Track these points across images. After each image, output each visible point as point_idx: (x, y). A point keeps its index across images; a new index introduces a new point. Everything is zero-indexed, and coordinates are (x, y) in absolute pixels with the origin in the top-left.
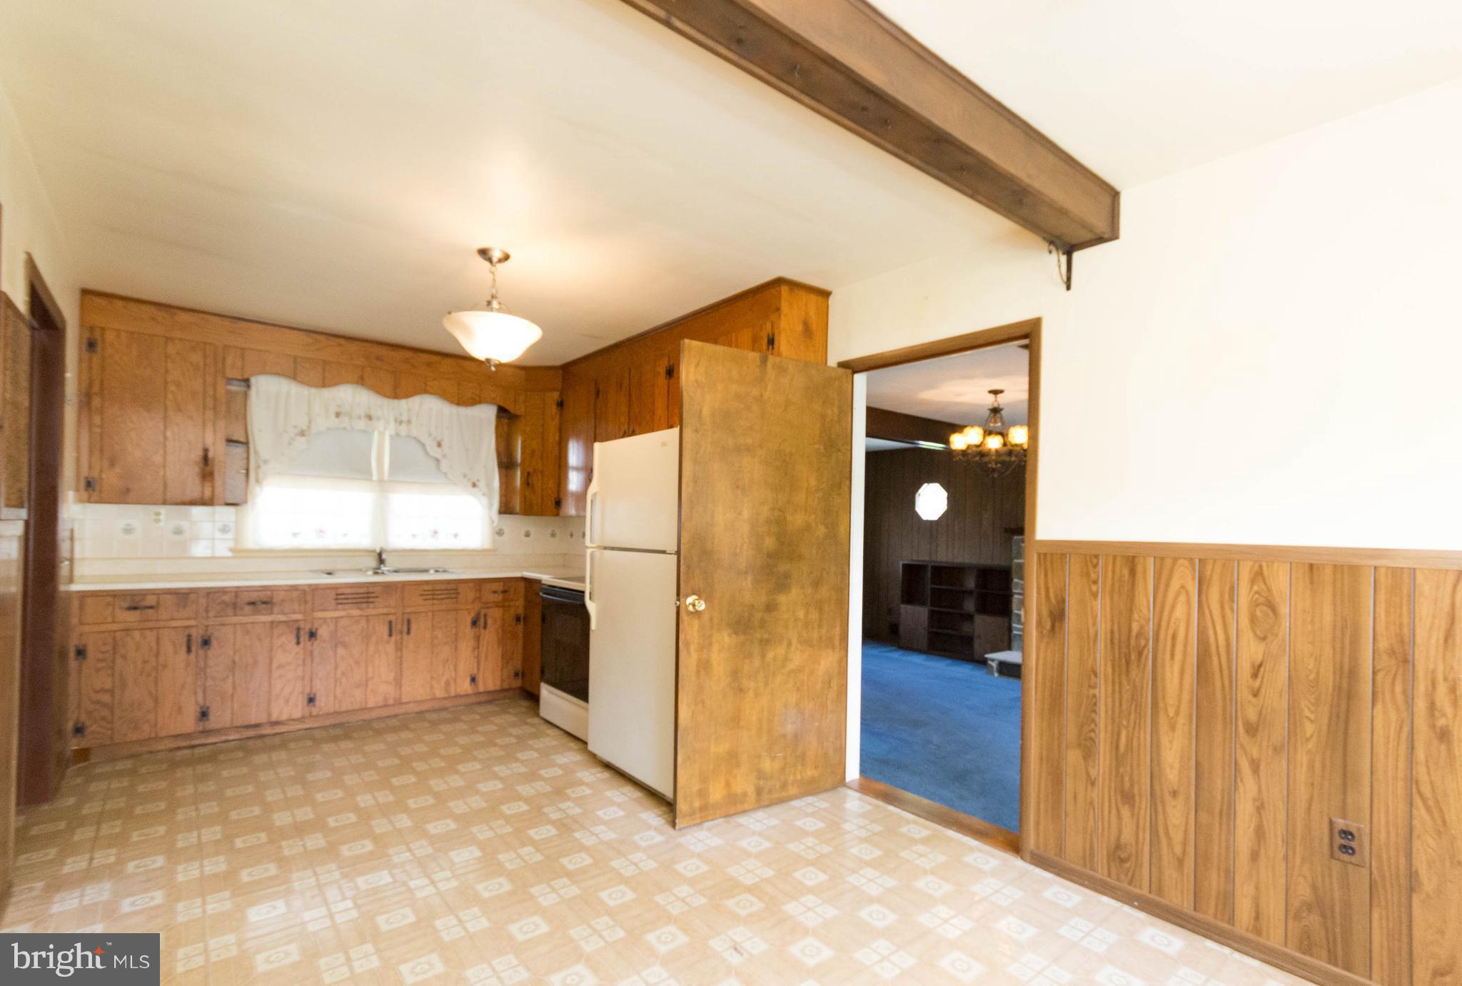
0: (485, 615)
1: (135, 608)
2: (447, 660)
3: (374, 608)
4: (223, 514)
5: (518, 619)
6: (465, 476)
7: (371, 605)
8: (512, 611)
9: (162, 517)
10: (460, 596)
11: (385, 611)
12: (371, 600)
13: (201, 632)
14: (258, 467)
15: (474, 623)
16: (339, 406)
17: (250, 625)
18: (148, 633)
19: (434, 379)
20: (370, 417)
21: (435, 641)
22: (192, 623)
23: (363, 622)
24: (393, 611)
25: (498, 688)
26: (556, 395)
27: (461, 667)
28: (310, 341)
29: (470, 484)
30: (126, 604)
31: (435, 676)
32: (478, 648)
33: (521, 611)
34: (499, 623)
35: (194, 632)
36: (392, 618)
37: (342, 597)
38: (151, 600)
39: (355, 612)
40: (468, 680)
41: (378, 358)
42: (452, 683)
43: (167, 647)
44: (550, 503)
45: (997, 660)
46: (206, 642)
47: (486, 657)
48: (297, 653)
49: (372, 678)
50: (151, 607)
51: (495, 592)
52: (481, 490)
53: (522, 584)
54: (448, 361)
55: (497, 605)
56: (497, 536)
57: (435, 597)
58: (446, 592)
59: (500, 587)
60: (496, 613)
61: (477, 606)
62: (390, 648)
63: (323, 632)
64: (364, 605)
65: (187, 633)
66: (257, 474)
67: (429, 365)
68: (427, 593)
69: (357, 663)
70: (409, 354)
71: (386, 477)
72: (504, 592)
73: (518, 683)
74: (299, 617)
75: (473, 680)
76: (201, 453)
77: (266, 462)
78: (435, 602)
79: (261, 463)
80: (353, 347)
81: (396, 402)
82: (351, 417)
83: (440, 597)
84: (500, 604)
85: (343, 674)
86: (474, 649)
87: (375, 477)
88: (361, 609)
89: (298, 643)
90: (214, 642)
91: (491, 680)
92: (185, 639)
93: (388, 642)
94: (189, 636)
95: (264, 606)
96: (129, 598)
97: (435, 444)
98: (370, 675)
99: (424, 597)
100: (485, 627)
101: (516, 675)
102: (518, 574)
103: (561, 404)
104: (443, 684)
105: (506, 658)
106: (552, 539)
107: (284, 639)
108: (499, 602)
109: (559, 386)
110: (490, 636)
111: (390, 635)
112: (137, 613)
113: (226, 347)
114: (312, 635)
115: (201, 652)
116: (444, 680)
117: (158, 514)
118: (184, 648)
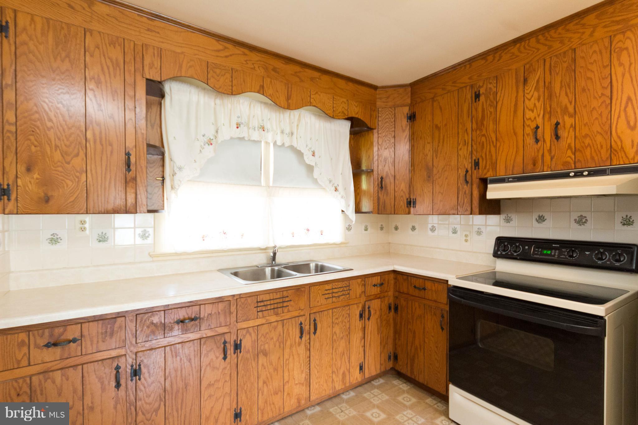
0: (369, 308)
1: (55, 345)
2: (344, 354)
3: (289, 311)
4: (143, 218)
5: (390, 308)
6: (330, 182)
7: (286, 310)
8: (386, 302)
9: (87, 226)
10: (351, 292)
11: (296, 313)
12: (285, 304)
13: (130, 361)
14: (174, 174)
15: (361, 316)
16: (238, 117)
17: (180, 345)
18: (71, 372)
19: (317, 93)
20: (263, 129)
21: (335, 337)
22: (122, 352)
23: (280, 324)
24: (302, 313)
25: (378, 372)
26: (406, 110)
27: (353, 358)
28: (221, 47)
29: (334, 189)
30: (42, 342)
31: (335, 370)
32: (364, 338)
33: (391, 300)
34: (378, 313)
35: (122, 362)
36: (302, 319)
37: (262, 304)
38: (72, 333)
39: (273, 318)
40: (358, 368)
41: (274, 70)
42: (347, 373)
43: (93, 380)
44: (402, 203)
46: (136, 373)
47: (370, 345)
48: (225, 368)
49: (288, 382)
50: (74, 341)
51: (374, 285)
52: (340, 194)
53: (392, 276)
54: (325, 78)
55: (376, 297)
57: (334, 295)
58: (341, 289)
59: (377, 280)
60: (375, 304)
61: (363, 299)
62: (302, 350)
63: (247, 343)
64: (280, 310)
65: (115, 365)
66: (172, 180)
67: (312, 79)
68: (328, 292)
69: (276, 369)
70: (298, 68)
71: (271, 184)
72: (382, 284)
73: (390, 365)
74: (224, 330)
75: (361, 368)
76: (123, 157)
77: (180, 169)
78: (334, 299)
79: (176, 170)
80: (255, 57)
81: (288, 113)
82: (249, 128)
83: (336, 295)
84: (378, 296)
85: (264, 382)
86: (361, 340)
87: (263, 183)
88: (277, 314)
89: (225, 358)
90: (144, 370)
91: (372, 368)
92: (115, 372)
93: (299, 344)
94: (118, 368)
95: (193, 323)
96: (47, 332)
97: (311, 153)
98: (286, 378)
99: (327, 296)
100: (369, 319)
101: (389, 358)
102: (391, 268)
103: (412, 117)
104: (341, 377)
105: (383, 344)
107: (212, 356)
108: (378, 294)
109: (409, 101)
110: (372, 325)
111: (301, 337)
112: (57, 352)
113: (145, 46)
114: (237, 347)
115: (131, 384)
116: (341, 372)
117: (83, 222)
118: (113, 384)
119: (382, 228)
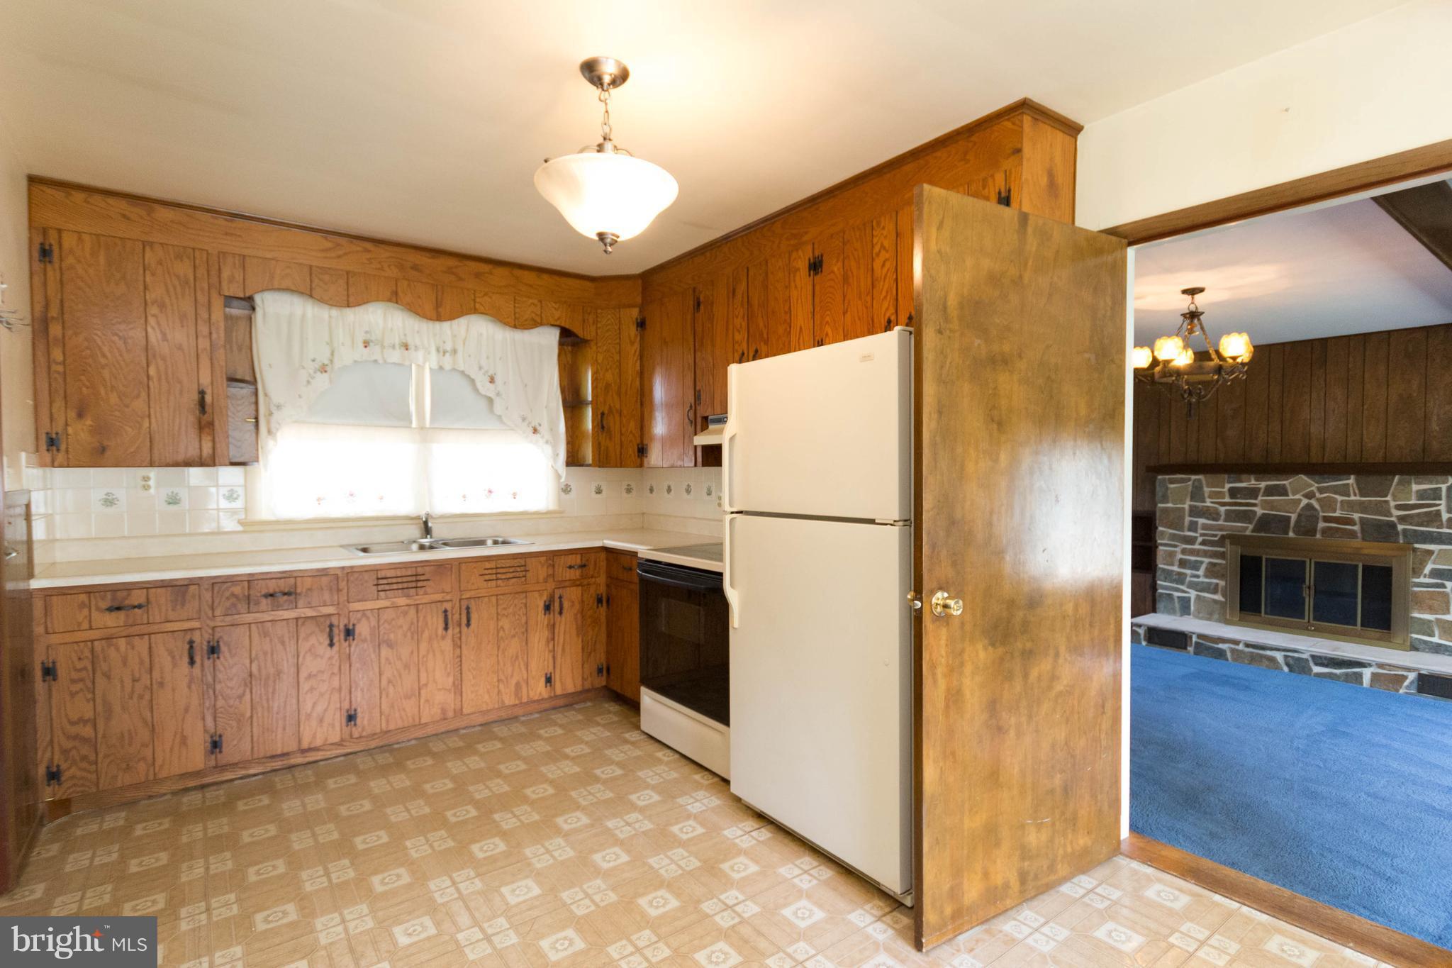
0: (560, 597)
1: (118, 609)
2: (517, 657)
3: (426, 593)
4: (229, 475)
5: (600, 601)
6: (524, 419)
7: (421, 591)
8: (592, 590)
9: (152, 483)
10: (529, 574)
11: (438, 597)
12: (420, 584)
13: (206, 636)
14: (271, 414)
15: (547, 608)
16: (367, 332)
17: (270, 624)
18: (136, 640)
19: (486, 294)
20: (406, 347)
21: (501, 633)
22: (195, 624)
23: (412, 611)
24: (448, 597)
25: (579, 688)
26: (635, 312)
27: (533, 665)
28: (329, 245)
29: (531, 430)
30: (104, 605)
31: (503, 678)
32: (553, 639)
33: (602, 590)
34: (577, 606)
35: (197, 637)
36: (448, 606)
37: (385, 581)
38: (138, 597)
39: (402, 601)
40: (543, 680)
41: (415, 267)
42: (524, 686)
43: (163, 658)
44: (630, 451)
45: (1145, 625)
46: (213, 650)
47: (563, 650)
48: (331, 658)
49: (426, 685)
50: (139, 607)
51: (570, 567)
52: (543, 437)
53: (603, 555)
54: (500, 271)
55: (574, 583)
56: (563, 494)
57: (499, 576)
58: (511, 570)
59: (577, 560)
60: (573, 594)
61: (551, 585)
62: (447, 645)
63: (363, 629)
64: (412, 591)
65: (188, 638)
66: (268, 422)
67: (478, 275)
68: (490, 571)
69: (407, 667)
70: (452, 262)
71: (428, 425)
72: (583, 566)
73: (601, 681)
74: (331, 610)
75: (549, 680)
76: (196, 397)
77: (279, 407)
78: (499, 582)
79: (274, 409)
80: (384, 253)
81: (437, 324)
82: (383, 347)
83: (503, 577)
84: (578, 583)
85: (389, 682)
86: (548, 642)
87: (414, 424)
88: (408, 596)
89: (331, 645)
90: (223, 648)
91: (569, 681)
92: (187, 646)
93: (443, 638)
94: (191, 643)
95: (286, 597)
96: (109, 595)
97: (487, 379)
98: (423, 681)
99: (487, 577)
100: (561, 613)
101: (600, 671)
102: (598, 544)
103: (641, 324)
104: (513, 689)
105: (587, 650)
106: (630, 495)
107: (313, 640)
108: (578, 580)
109: (639, 300)
110: (566, 623)
111: (446, 628)
112: (121, 617)
113: (222, 255)
114: (349, 633)
115: (208, 663)
116: (513, 682)
117: (146, 479)
118: (186, 659)
119: (629, 490)
